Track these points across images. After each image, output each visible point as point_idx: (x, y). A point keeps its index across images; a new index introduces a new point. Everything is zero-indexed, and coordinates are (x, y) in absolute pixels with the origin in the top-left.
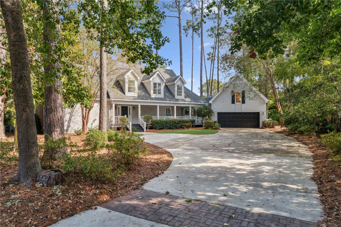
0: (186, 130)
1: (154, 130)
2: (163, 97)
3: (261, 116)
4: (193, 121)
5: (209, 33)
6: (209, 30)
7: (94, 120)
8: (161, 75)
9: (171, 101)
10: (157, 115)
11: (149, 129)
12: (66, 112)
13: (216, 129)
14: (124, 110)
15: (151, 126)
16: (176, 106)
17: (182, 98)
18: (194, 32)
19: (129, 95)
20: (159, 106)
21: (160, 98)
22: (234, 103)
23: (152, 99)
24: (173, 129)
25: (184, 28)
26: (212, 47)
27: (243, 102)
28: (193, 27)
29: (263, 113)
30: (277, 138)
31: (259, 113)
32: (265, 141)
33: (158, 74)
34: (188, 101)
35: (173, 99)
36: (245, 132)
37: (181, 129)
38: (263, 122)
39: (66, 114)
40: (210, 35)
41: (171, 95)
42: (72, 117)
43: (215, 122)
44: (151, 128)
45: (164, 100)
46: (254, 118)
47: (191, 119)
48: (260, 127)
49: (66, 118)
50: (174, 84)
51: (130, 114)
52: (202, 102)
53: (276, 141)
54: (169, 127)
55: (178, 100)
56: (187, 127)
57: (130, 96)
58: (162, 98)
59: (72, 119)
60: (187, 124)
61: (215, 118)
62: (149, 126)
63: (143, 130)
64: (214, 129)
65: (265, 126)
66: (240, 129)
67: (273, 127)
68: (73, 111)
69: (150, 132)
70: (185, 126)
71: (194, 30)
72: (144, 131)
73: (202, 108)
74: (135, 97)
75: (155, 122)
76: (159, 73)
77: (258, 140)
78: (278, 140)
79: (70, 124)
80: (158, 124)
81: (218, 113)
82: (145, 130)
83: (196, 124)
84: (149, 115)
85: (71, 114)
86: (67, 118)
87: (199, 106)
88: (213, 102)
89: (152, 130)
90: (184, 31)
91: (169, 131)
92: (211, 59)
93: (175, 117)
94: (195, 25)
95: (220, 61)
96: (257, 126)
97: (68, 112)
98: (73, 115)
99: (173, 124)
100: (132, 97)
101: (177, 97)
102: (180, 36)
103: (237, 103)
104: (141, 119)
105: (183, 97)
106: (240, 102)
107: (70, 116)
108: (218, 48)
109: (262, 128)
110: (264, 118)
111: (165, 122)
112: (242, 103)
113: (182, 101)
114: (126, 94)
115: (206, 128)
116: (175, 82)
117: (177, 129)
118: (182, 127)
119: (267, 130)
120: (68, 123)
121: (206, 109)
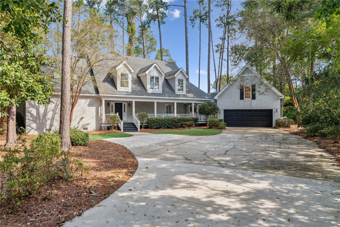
0: (187, 130)
1: (149, 130)
2: (161, 92)
3: (274, 113)
4: (196, 120)
5: (218, 23)
6: (217, 19)
7: (81, 119)
8: (158, 68)
9: (171, 97)
10: (153, 112)
11: (144, 128)
12: (48, 109)
13: (221, 129)
14: (119, 107)
15: (146, 124)
16: (177, 103)
17: (183, 94)
18: (201, 23)
19: (121, 90)
20: (157, 102)
21: (158, 93)
22: (243, 99)
23: (148, 94)
24: (172, 128)
25: (190, 18)
26: (220, 38)
27: (254, 97)
28: (201, 17)
29: (277, 110)
30: (292, 141)
31: (272, 110)
32: (276, 146)
33: (155, 67)
34: (191, 97)
35: (173, 94)
36: (254, 132)
37: (181, 128)
38: (276, 121)
39: (48, 111)
40: (218, 26)
41: (171, 90)
42: (55, 114)
43: (221, 121)
44: (146, 127)
45: (162, 96)
46: (266, 116)
47: (193, 117)
48: (273, 127)
49: (48, 116)
50: (174, 78)
51: (125, 112)
52: (207, 98)
53: (291, 146)
54: (167, 126)
55: (179, 96)
56: (188, 126)
57: (122, 92)
58: (160, 94)
59: (55, 117)
60: (188, 123)
61: (221, 116)
62: (144, 124)
63: (136, 130)
64: (219, 129)
65: (279, 125)
66: (250, 129)
67: (288, 127)
68: (57, 108)
69: (144, 132)
70: (186, 125)
71: (202, 20)
72: (137, 131)
73: (205, 105)
74: (128, 92)
75: (150, 120)
76: (157, 66)
77: (267, 145)
78: (292, 144)
79: (53, 123)
80: (154, 123)
81: (225, 111)
82: (139, 130)
83: (200, 123)
84: (145, 113)
85: (54, 112)
86: (50, 115)
87: (203, 103)
88: (218, 97)
89: (147, 130)
90: (191, 21)
91: (167, 130)
92: (220, 51)
93: (175, 115)
94: (202, 14)
95: (229, 53)
96: (270, 125)
97: (51, 109)
98: (56, 113)
99: (171, 123)
100: (124, 92)
101: (177, 92)
102: (185, 27)
103: (247, 99)
104: (135, 117)
105: (184, 92)
106: (250, 98)
107: (53, 114)
108: (228, 38)
109: (275, 128)
110: (277, 116)
111: (162, 121)
112: (252, 99)
113: (183, 97)
114: (118, 90)
115: (210, 128)
116: (176, 75)
117: (177, 128)
118: (182, 126)
119: (282, 130)
120: (51, 122)
121: (211, 106)
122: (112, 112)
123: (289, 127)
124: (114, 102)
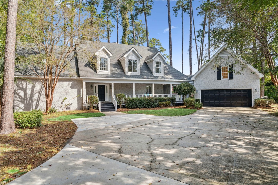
0: (164, 110)
1: (126, 109)
2: (139, 75)
3: (254, 93)
4: (173, 100)
5: (200, 10)
6: (198, 7)
7: (64, 100)
8: (136, 52)
9: (149, 78)
10: (132, 93)
11: (122, 108)
12: (34, 91)
13: (196, 108)
15: (124, 104)
16: (155, 84)
18: (184, 12)
19: (100, 73)
20: (135, 84)
21: (136, 76)
22: (220, 79)
23: (127, 76)
24: (149, 108)
25: (173, 9)
26: (201, 24)
27: (231, 78)
28: (183, 7)
29: (256, 89)
30: (269, 125)
31: (251, 90)
32: (246, 131)
33: (133, 51)
34: (169, 78)
35: (151, 76)
36: (230, 113)
37: (158, 108)
38: (255, 100)
39: (34, 93)
40: (199, 13)
41: (150, 72)
42: (40, 96)
43: (197, 100)
44: (124, 107)
45: (140, 78)
46: (244, 96)
47: (171, 97)
48: (252, 106)
49: (34, 97)
50: (152, 61)
51: (107, 93)
52: (185, 79)
54: (144, 106)
55: (157, 77)
56: (165, 106)
58: (138, 76)
59: (41, 98)
60: (164, 103)
61: (198, 96)
62: (122, 104)
63: (114, 109)
64: (194, 109)
65: (258, 105)
66: (226, 108)
68: (42, 90)
69: (121, 111)
70: (163, 104)
71: (184, 10)
72: (115, 111)
73: (182, 85)
74: (108, 75)
75: (127, 100)
76: (135, 50)
77: (236, 130)
78: (268, 129)
79: (38, 104)
80: (131, 103)
81: (202, 91)
82: (116, 109)
83: (177, 102)
84: (123, 94)
85: (39, 93)
86: (36, 97)
87: (180, 83)
88: (195, 78)
89: (124, 109)
90: (174, 12)
91: (143, 110)
92: (201, 36)
93: (153, 95)
94: (184, 4)
95: (210, 37)
96: (249, 105)
97: (37, 91)
98: (42, 94)
99: (148, 103)
100: (104, 75)
101: (155, 74)
102: (169, 16)
103: (224, 79)
104: (114, 98)
105: (162, 74)
106: (227, 78)
107: (39, 95)
108: (209, 24)
109: (254, 108)
110: (256, 96)
111: (139, 101)
112: (229, 79)
113: (161, 78)
114: (98, 73)
115: (187, 107)
116: (153, 58)
117: (154, 107)
118: (159, 106)
119: (260, 110)
120: (37, 103)
121: (187, 86)
122: (95, 93)
123: (270, 107)
124: (97, 85)
